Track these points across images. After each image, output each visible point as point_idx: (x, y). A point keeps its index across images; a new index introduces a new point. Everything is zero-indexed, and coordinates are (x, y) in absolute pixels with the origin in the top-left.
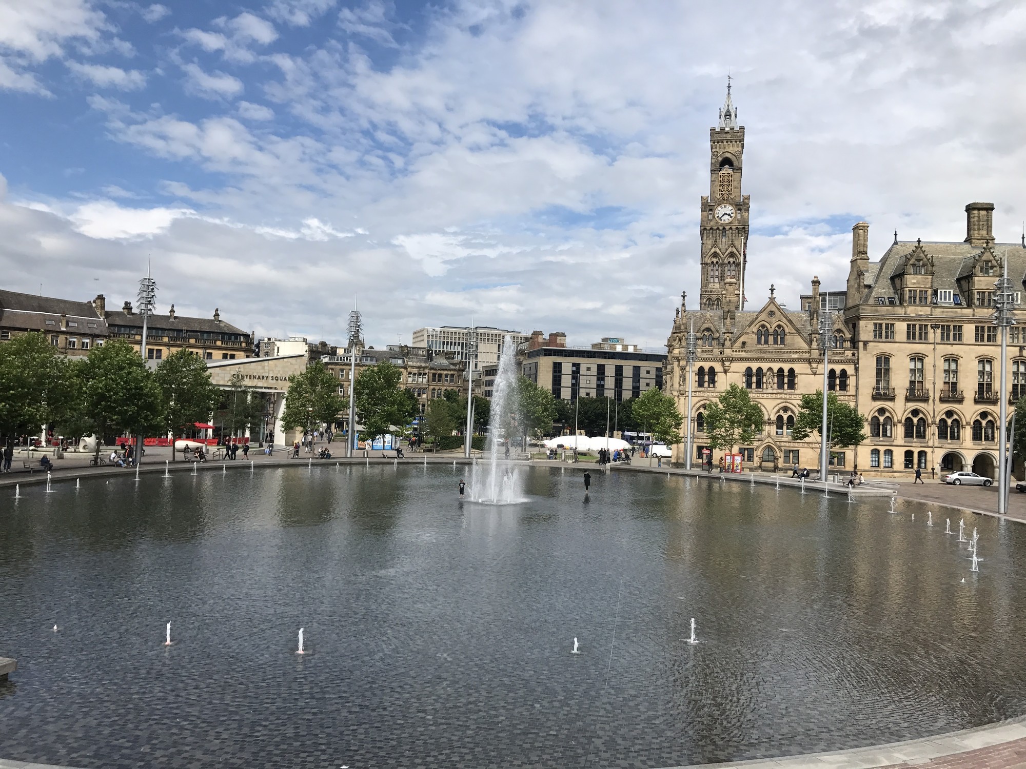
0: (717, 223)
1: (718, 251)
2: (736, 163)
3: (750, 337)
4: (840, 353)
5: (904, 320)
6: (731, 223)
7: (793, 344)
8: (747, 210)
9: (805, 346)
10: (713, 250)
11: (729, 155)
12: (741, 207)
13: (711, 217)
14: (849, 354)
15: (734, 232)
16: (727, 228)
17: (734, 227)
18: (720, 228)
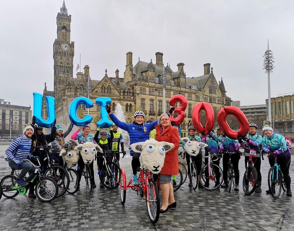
0: (62, 50)
2: (68, 29)
3: (99, 89)
4: (129, 98)
5: (148, 87)
6: (67, 51)
7: (114, 93)
8: (74, 47)
9: (118, 94)
10: (61, 61)
11: (65, 25)
12: (71, 46)
13: (59, 48)
14: (132, 98)
15: (69, 55)
16: (66, 53)
17: (69, 53)
18: (64, 52)
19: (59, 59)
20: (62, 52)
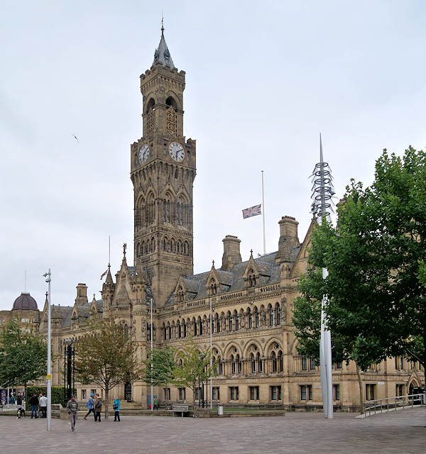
0: (171, 159)
1: (171, 189)
2: (179, 105)
6: (182, 163)
10: (167, 187)
11: (173, 95)
12: (190, 150)
13: (165, 152)
15: (185, 173)
16: (180, 167)
17: (185, 168)
18: (174, 165)
19: (164, 183)
20: (170, 164)
